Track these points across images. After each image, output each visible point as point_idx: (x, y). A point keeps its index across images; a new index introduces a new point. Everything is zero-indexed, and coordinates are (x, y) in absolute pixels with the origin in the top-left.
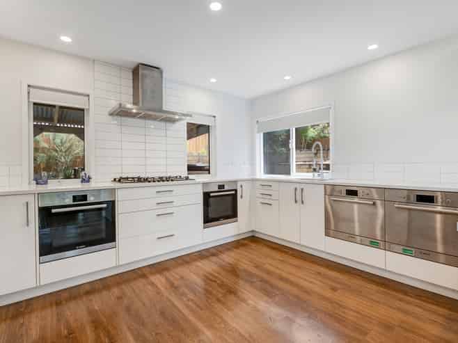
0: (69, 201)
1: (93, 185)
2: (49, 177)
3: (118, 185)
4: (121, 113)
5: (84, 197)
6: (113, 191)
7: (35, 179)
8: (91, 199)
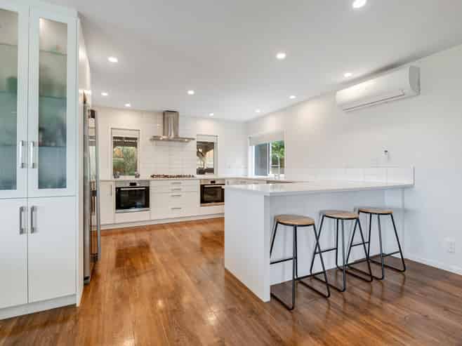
0: (128, 185)
1: (141, 178)
2: (120, 174)
3: (152, 179)
4: (156, 139)
5: (135, 184)
6: (148, 181)
7: (114, 175)
8: (138, 185)
